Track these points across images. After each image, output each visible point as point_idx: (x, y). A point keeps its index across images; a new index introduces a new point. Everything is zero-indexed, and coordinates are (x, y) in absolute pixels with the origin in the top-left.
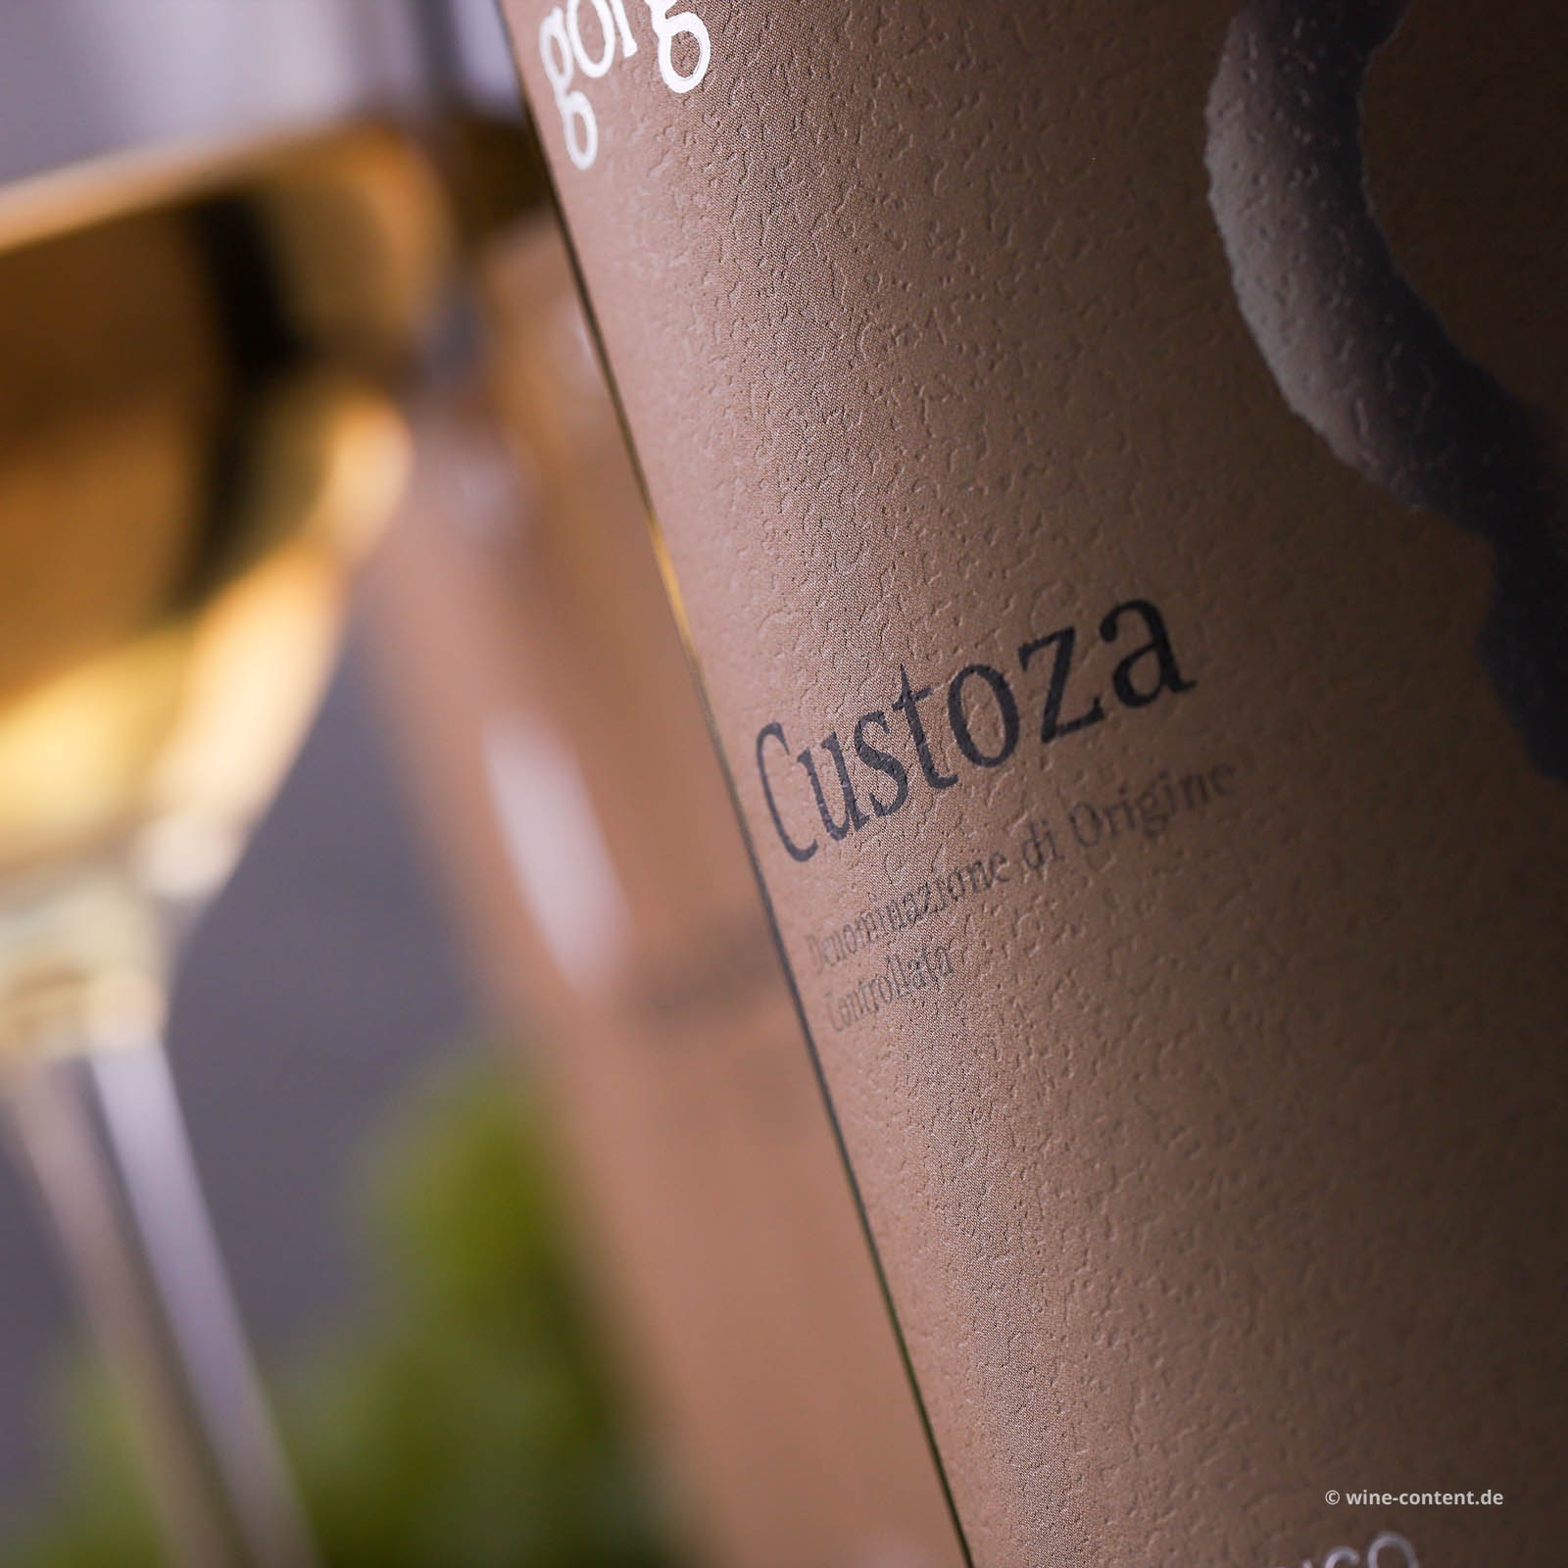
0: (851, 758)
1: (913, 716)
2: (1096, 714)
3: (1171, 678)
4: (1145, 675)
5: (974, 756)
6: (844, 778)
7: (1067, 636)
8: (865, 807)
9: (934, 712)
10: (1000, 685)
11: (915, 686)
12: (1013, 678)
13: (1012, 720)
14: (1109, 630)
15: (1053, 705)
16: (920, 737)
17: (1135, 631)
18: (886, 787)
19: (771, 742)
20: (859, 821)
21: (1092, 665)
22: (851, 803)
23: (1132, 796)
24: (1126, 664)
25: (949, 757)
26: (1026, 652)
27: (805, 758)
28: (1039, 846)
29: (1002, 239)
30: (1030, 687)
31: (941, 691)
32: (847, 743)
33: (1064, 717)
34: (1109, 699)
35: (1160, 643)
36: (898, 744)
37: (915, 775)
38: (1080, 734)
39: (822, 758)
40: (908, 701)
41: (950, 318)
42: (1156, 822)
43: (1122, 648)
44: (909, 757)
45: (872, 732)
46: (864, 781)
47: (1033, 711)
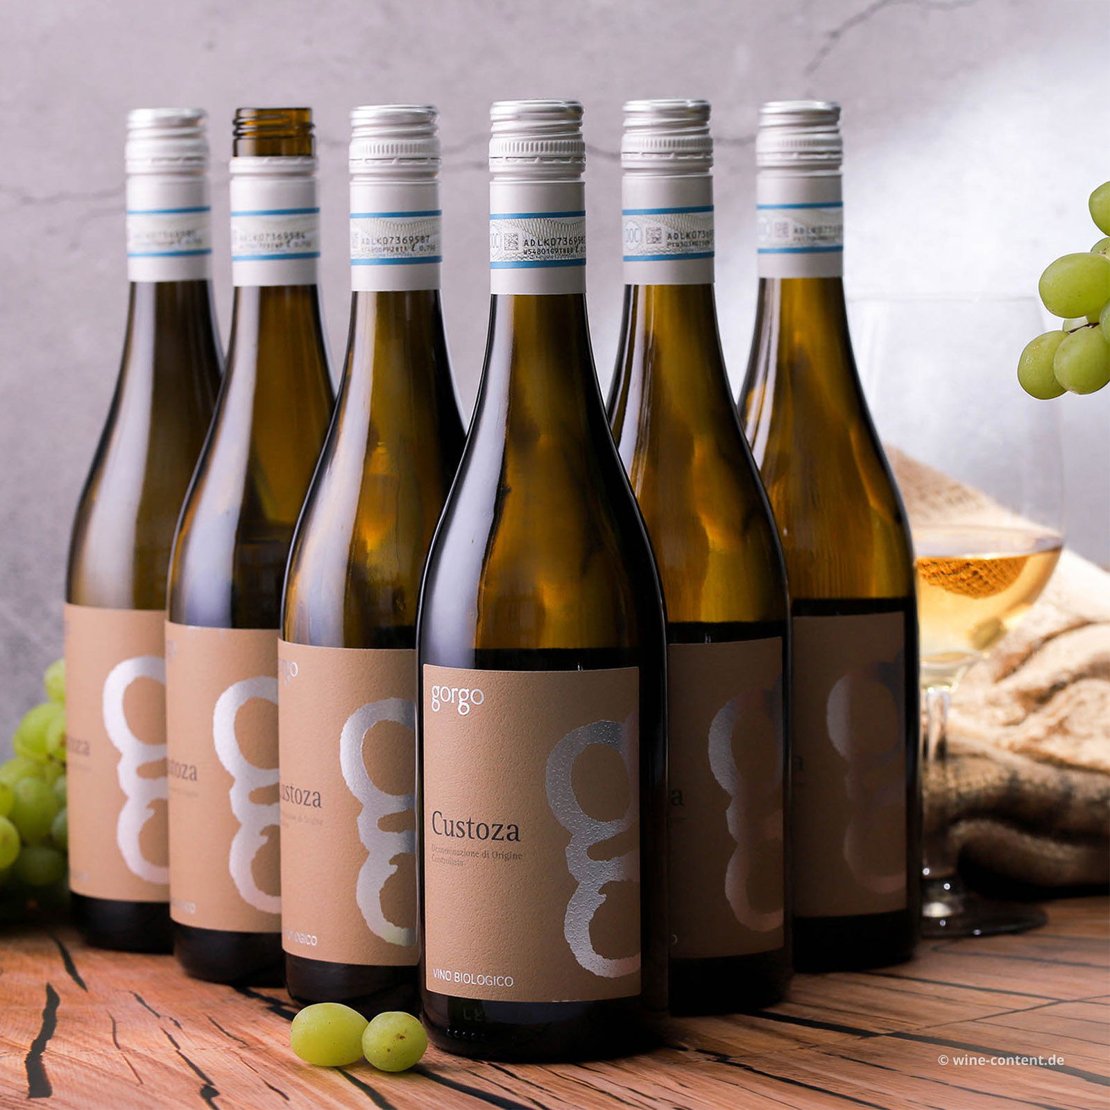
0: (455, 826)
1: (470, 826)
2: (502, 839)
3: (517, 838)
4: (512, 837)
5: (479, 836)
6: (452, 827)
7: (501, 826)
8: (454, 834)
9: (474, 828)
10: (487, 828)
11: (472, 822)
12: (490, 828)
13: (487, 834)
14: (509, 828)
15: (495, 835)
16: (470, 830)
17: (513, 829)
18: (460, 834)
19: (437, 814)
20: (452, 835)
21: (504, 832)
22: (452, 832)
23: (504, 854)
24: (510, 834)
25: (474, 834)
26: (493, 825)
27: (445, 821)
28: (485, 855)
29: (511, 763)
30: (492, 831)
31: (477, 825)
32: (455, 824)
33: (496, 837)
34: (505, 838)
35: (517, 833)
36: (466, 828)
37: (467, 834)
38: (498, 841)
39: (449, 824)
40: (469, 823)
41: (498, 770)
42: (507, 859)
43: (510, 831)
44: (466, 831)
45: (460, 824)
46: (456, 830)
47: (491, 834)
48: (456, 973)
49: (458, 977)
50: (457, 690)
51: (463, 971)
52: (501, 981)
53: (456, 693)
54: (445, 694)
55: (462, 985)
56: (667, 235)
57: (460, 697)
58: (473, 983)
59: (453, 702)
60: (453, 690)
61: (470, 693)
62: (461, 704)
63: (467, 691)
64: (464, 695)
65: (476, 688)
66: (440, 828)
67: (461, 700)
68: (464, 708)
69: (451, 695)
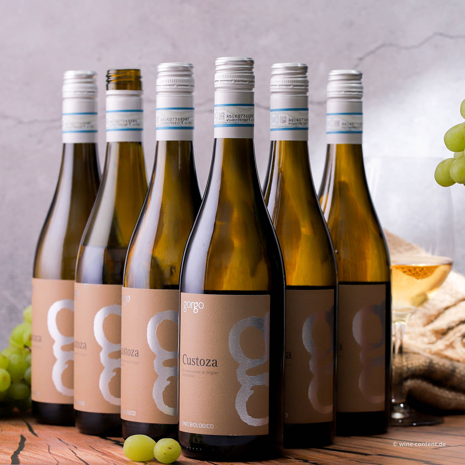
1: (197, 360)
2: (210, 366)
3: (216, 365)
4: (214, 365)
5: (201, 365)
6: (190, 361)
7: (210, 360)
9: (199, 361)
10: (204, 361)
13: (204, 364)
14: (213, 361)
15: (207, 364)
16: (197, 362)
17: (215, 362)
18: (193, 364)
19: (185, 356)
20: (190, 364)
21: (211, 363)
22: (190, 363)
23: (211, 372)
24: (213, 363)
25: (199, 364)
26: (207, 360)
27: (188, 358)
28: (203, 372)
29: (214, 333)
30: (206, 362)
31: (200, 360)
32: (191, 359)
33: (208, 365)
34: (211, 365)
35: (216, 363)
36: (195, 361)
37: (196, 364)
38: (209, 367)
39: (189, 359)
40: (197, 359)
41: (209, 337)
42: (212, 374)
43: (213, 362)
44: (196, 362)
45: (193, 360)
46: (192, 362)
47: (206, 364)
48: (191, 423)
49: (191, 425)
50: (193, 303)
51: (193, 422)
52: (209, 426)
53: (193, 304)
54: (189, 304)
55: (193, 428)
56: (289, 120)
57: (194, 306)
58: (197, 427)
59: (192, 308)
60: (192, 303)
61: (198, 304)
62: (195, 308)
63: (197, 303)
64: (196, 305)
65: (200, 302)
66: (186, 362)
67: (195, 307)
68: (196, 311)
69: (191, 305)
